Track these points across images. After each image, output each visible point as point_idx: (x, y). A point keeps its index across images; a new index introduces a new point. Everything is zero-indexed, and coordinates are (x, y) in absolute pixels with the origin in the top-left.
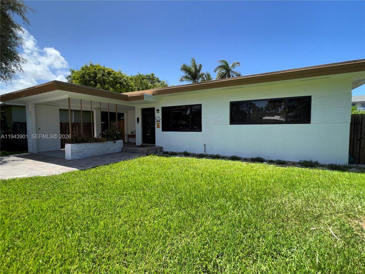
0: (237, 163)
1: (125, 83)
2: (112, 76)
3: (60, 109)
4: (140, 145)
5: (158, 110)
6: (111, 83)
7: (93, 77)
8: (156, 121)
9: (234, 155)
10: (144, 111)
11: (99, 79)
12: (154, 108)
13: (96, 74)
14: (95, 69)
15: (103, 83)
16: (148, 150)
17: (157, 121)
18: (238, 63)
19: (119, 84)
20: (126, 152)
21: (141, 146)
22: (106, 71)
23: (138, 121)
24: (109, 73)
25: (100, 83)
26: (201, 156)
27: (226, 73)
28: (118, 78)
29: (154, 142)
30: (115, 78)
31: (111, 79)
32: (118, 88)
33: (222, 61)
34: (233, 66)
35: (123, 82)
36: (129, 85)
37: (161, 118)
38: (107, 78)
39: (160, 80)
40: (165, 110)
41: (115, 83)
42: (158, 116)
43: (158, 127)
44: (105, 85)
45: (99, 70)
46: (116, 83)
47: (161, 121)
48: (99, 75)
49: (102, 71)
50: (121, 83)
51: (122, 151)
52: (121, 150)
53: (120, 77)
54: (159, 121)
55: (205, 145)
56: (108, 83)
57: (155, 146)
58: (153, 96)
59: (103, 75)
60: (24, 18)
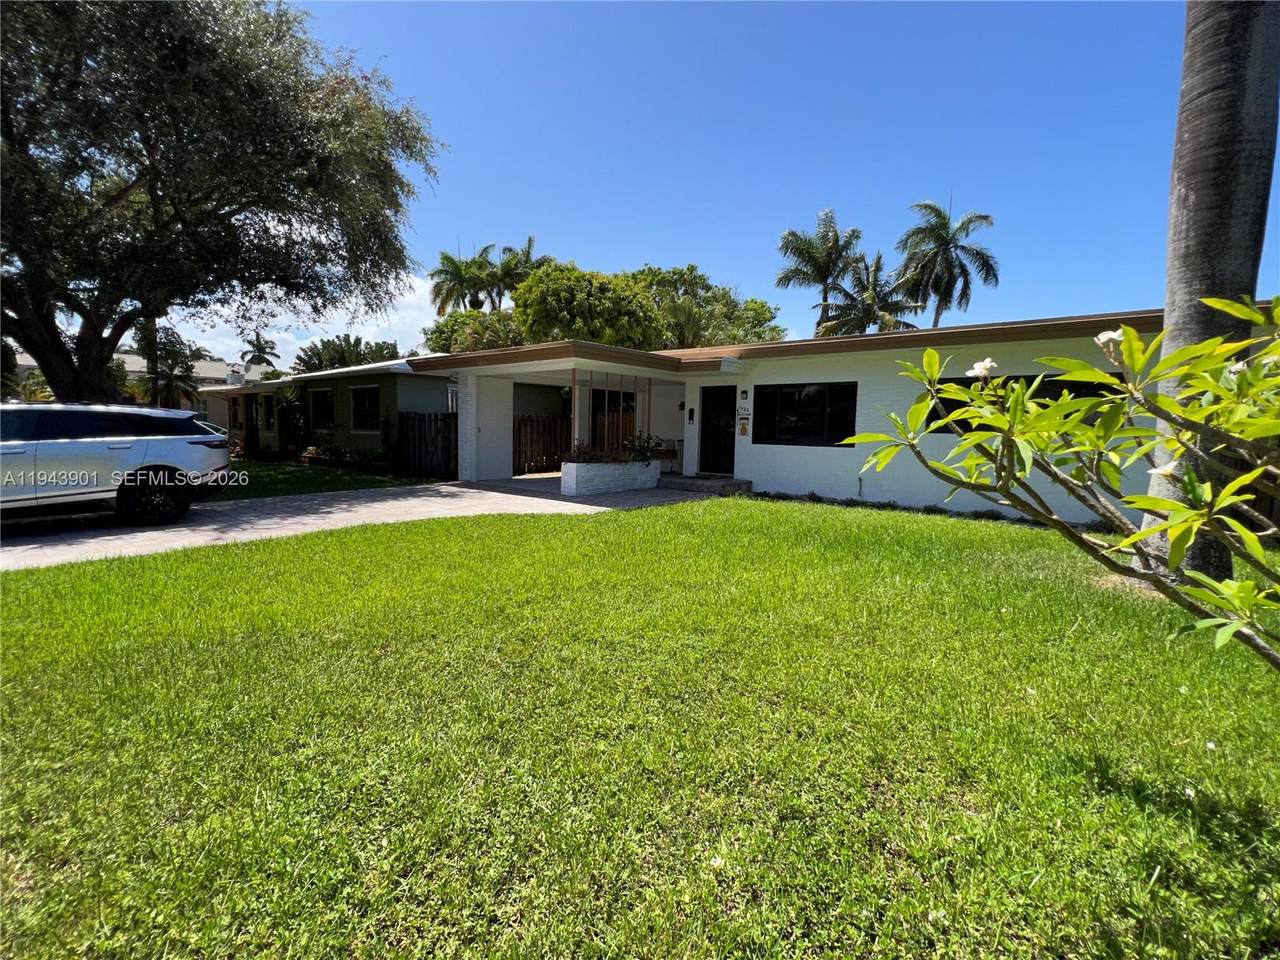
0: (937, 519)
1: (641, 314)
2: (609, 294)
3: (515, 384)
4: (694, 475)
5: (745, 392)
6: (606, 316)
7: (566, 299)
8: (738, 418)
9: (933, 504)
10: (707, 393)
11: (580, 304)
12: (735, 387)
13: (571, 291)
14: (569, 279)
15: (589, 313)
16: (723, 486)
17: (741, 419)
18: (986, 218)
19: (626, 318)
20: (666, 487)
21: (698, 477)
22: (596, 283)
23: (691, 418)
24: (603, 289)
25: (582, 315)
26: (850, 503)
27: (936, 255)
28: (623, 299)
29: (730, 468)
30: (617, 301)
31: (608, 304)
32: (622, 326)
33: (927, 207)
34: (965, 227)
35: (635, 311)
36: (650, 317)
37: (751, 411)
38: (597, 302)
39: (710, 282)
40: (763, 393)
41: (616, 314)
42: (745, 406)
43: (744, 432)
44: (592, 320)
45: (578, 280)
46: (620, 314)
47: (751, 418)
48: (580, 296)
49: (585, 284)
50: (631, 314)
51: (658, 487)
52: (655, 484)
53: (628, 297)
54: (747, 419)
55: (860, 480)
56: (600, 314)
57: (732, 478)
58: (740, 361)
59: (589, 295)
60: (429, 169)
